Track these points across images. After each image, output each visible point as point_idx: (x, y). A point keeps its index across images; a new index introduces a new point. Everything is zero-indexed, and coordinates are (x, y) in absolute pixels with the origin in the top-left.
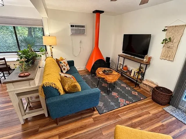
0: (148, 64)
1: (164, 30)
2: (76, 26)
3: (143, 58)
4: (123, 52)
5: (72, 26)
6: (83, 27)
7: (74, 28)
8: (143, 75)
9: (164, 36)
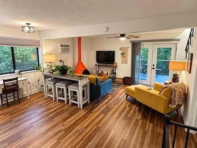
0: (116, 67)
1: (120, 49)
2: (64, 46)
3: (113, 64)
4: (97, 63)
5: (61, 46)
6: (68, 46)
7: (63, 47)
8: (115, 74)
9: (120, 52)
